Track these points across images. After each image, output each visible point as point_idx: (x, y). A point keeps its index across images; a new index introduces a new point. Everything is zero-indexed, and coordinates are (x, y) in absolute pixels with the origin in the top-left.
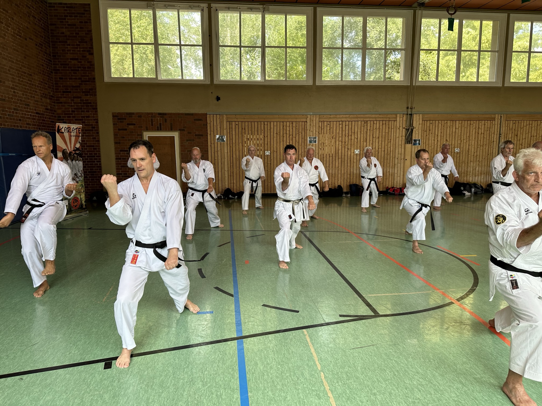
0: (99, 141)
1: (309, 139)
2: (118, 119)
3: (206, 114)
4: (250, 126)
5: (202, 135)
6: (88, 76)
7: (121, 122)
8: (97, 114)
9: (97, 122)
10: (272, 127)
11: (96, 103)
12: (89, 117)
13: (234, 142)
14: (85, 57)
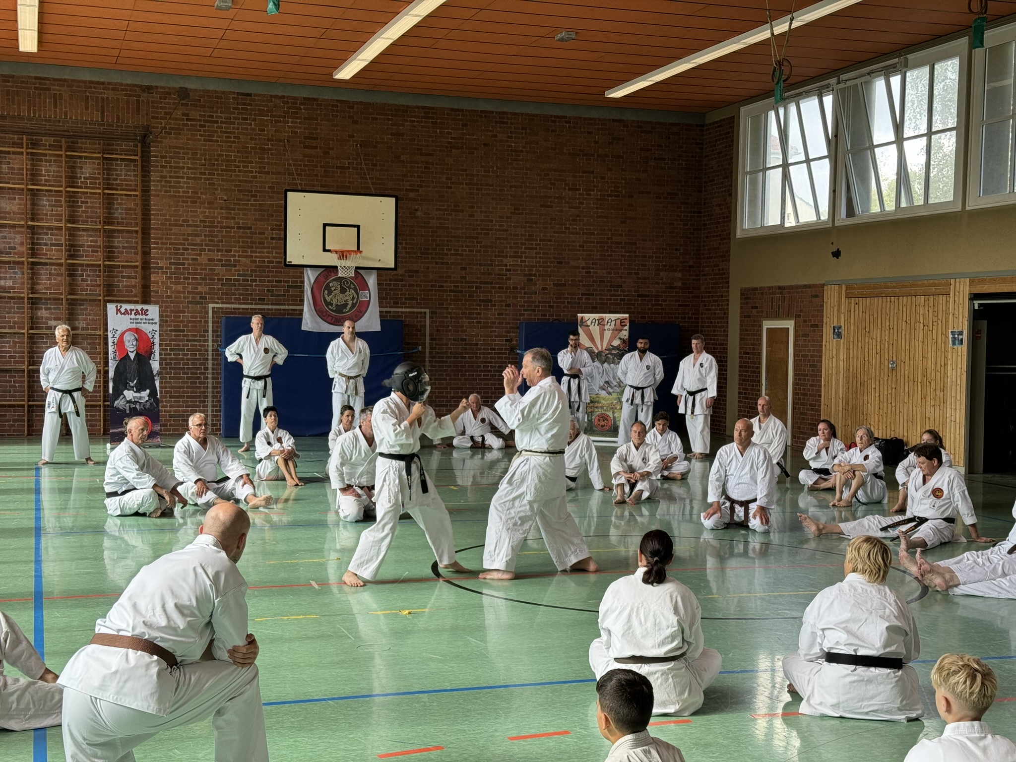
0: (727, 336)
1: (951, 336)
2: (745, 299)
3: (823, 286)
4: (872, 307)
5: (817, 326)
6: (725, 230)
7: (747, 303)
8: (728, 292)
9: (728, 305)
10: (901, 308)
11: (729, 273)
12: (722, 296)
13: (852, 340)
14: (725, 200)
